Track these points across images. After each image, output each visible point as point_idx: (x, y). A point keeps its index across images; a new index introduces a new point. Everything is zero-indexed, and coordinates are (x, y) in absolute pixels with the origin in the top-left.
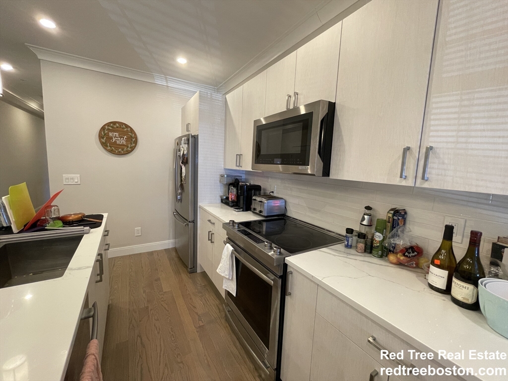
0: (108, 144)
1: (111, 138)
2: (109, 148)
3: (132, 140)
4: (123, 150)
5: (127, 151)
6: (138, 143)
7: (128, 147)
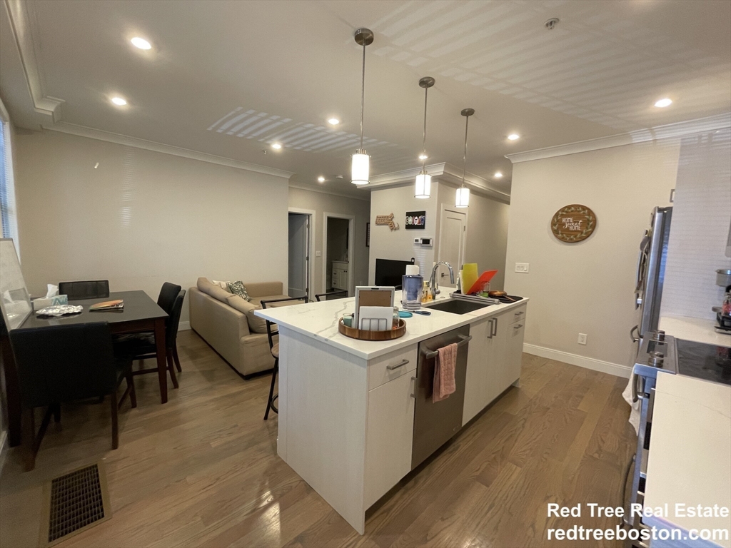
0: (560, 232)
1: (564, 224)
2: (560, 235)
3: (588, 224)
4: (575, 237)
5: (580, 238)
6: (596, 227)
7: (582, 233)
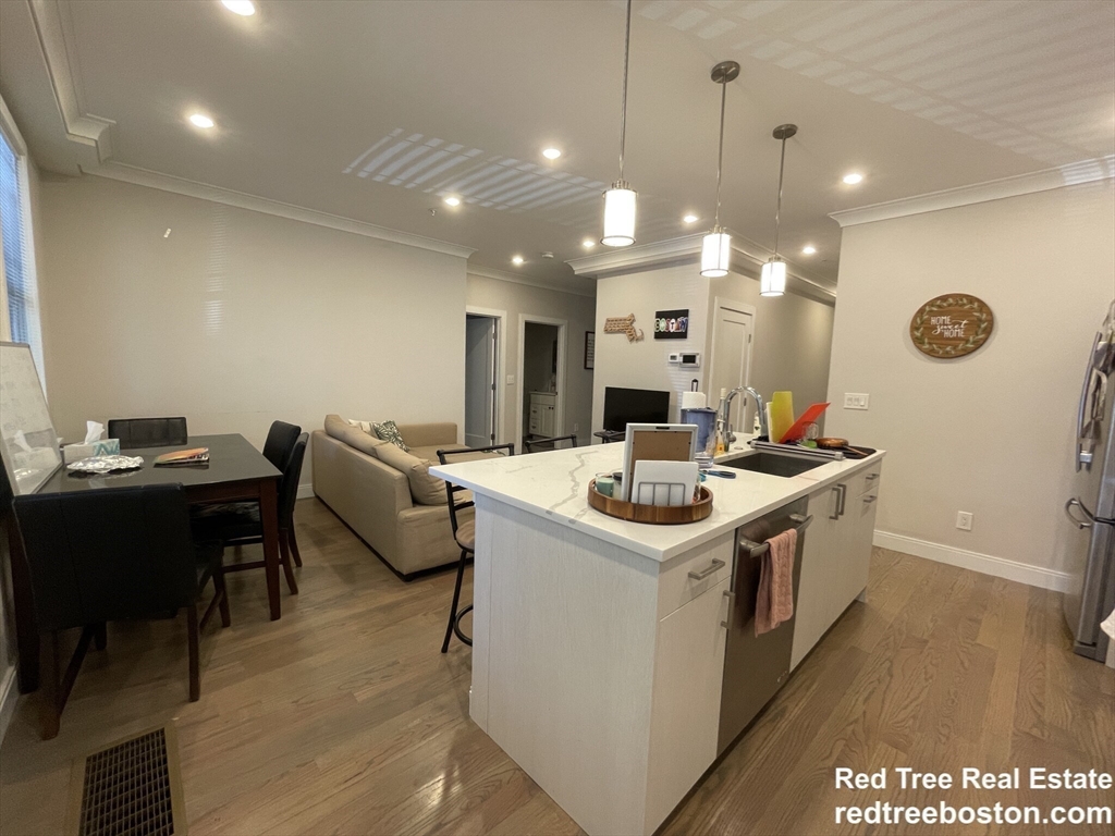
0: (926, 340)
1: (935, 327)
2: (927, 346)
3: (979, 327)
4: (955, 347)
5: (962, 350)
6: (994, 332)
7: (967, 341)
